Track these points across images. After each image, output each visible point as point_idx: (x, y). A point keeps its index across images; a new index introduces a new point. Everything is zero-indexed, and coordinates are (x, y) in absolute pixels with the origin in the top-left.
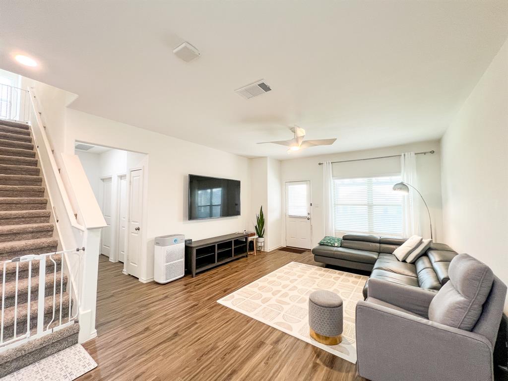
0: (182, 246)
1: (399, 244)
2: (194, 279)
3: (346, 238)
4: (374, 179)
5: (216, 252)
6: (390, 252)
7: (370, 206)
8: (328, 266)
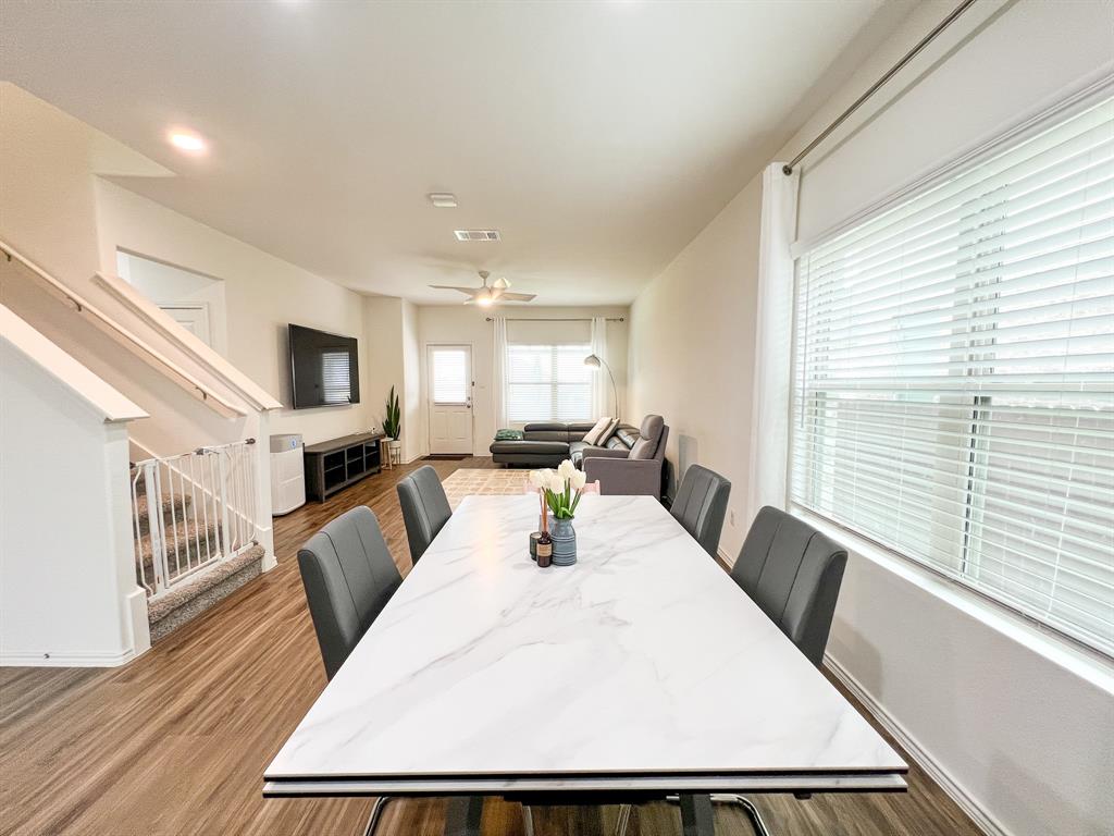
0: (300, 452)
1: (588, 429)
2: (324, 505)
3: (528, 429)
4: (560, 348)
5: (346, 462)
6: (580, 439)
7: (554, 385)
8: (511, 466)
